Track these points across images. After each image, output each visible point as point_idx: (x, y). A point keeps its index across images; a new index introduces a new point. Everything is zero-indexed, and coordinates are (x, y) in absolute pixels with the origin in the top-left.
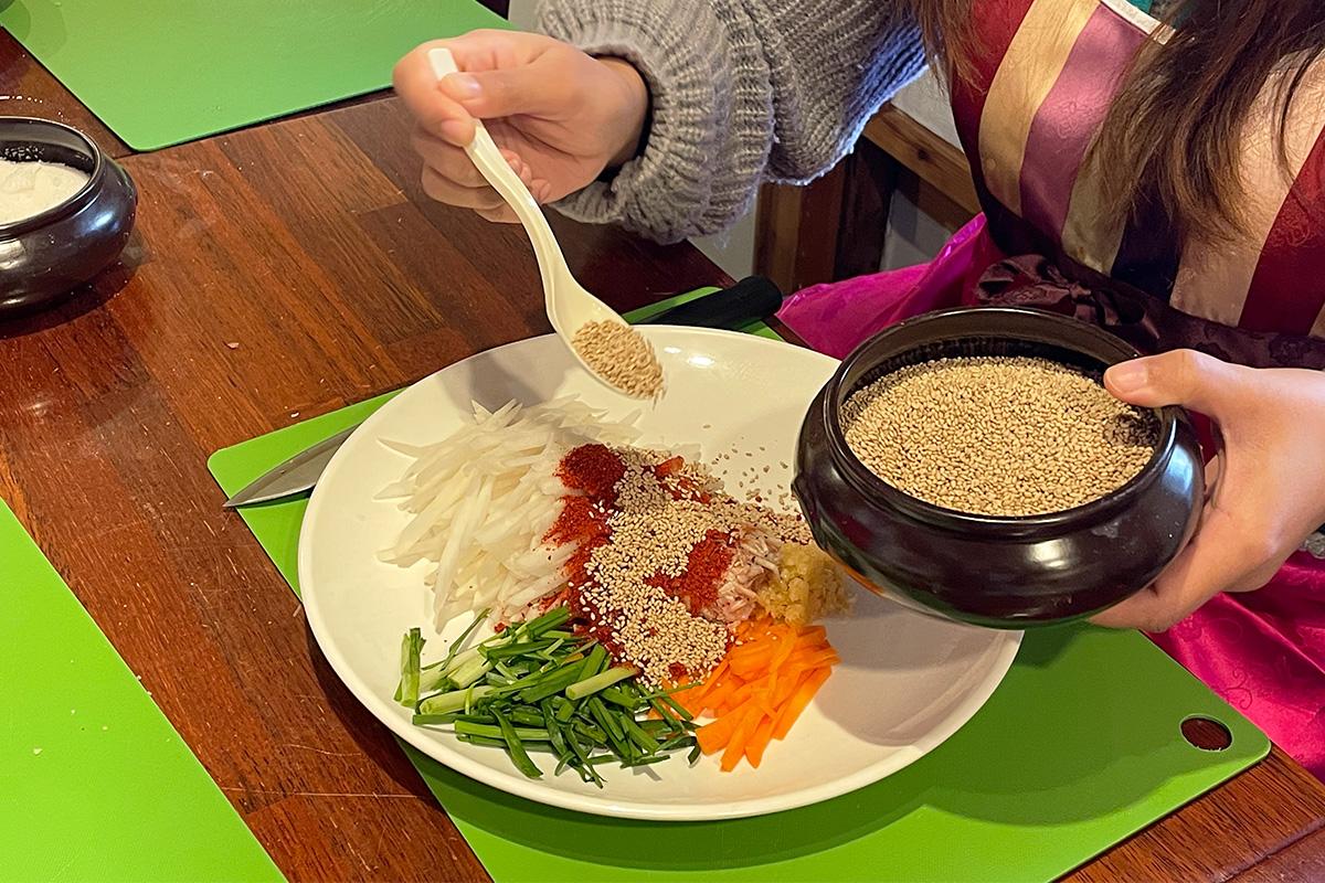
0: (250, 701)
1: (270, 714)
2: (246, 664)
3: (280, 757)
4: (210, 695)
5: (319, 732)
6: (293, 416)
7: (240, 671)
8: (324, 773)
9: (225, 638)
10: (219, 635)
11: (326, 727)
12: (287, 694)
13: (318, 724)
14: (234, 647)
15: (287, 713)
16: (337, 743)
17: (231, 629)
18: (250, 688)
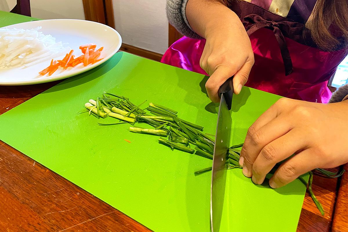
0: (24, 203)
1: (34, 205)
2: (17, 190)
3: (44, 220)
4: (6, 207)
5: (56, 205)
6: (7, 109)
7: (16, 193)
8: (65, 219)
9: (5, 184)
10: (2, 183)
11: (59, 202)
12: (38, 195)
13: (55, 202)
14: (10, 186)
15: (41, 202)
16: (66, 206)
17: (7, 179)
18: (21, 198)
